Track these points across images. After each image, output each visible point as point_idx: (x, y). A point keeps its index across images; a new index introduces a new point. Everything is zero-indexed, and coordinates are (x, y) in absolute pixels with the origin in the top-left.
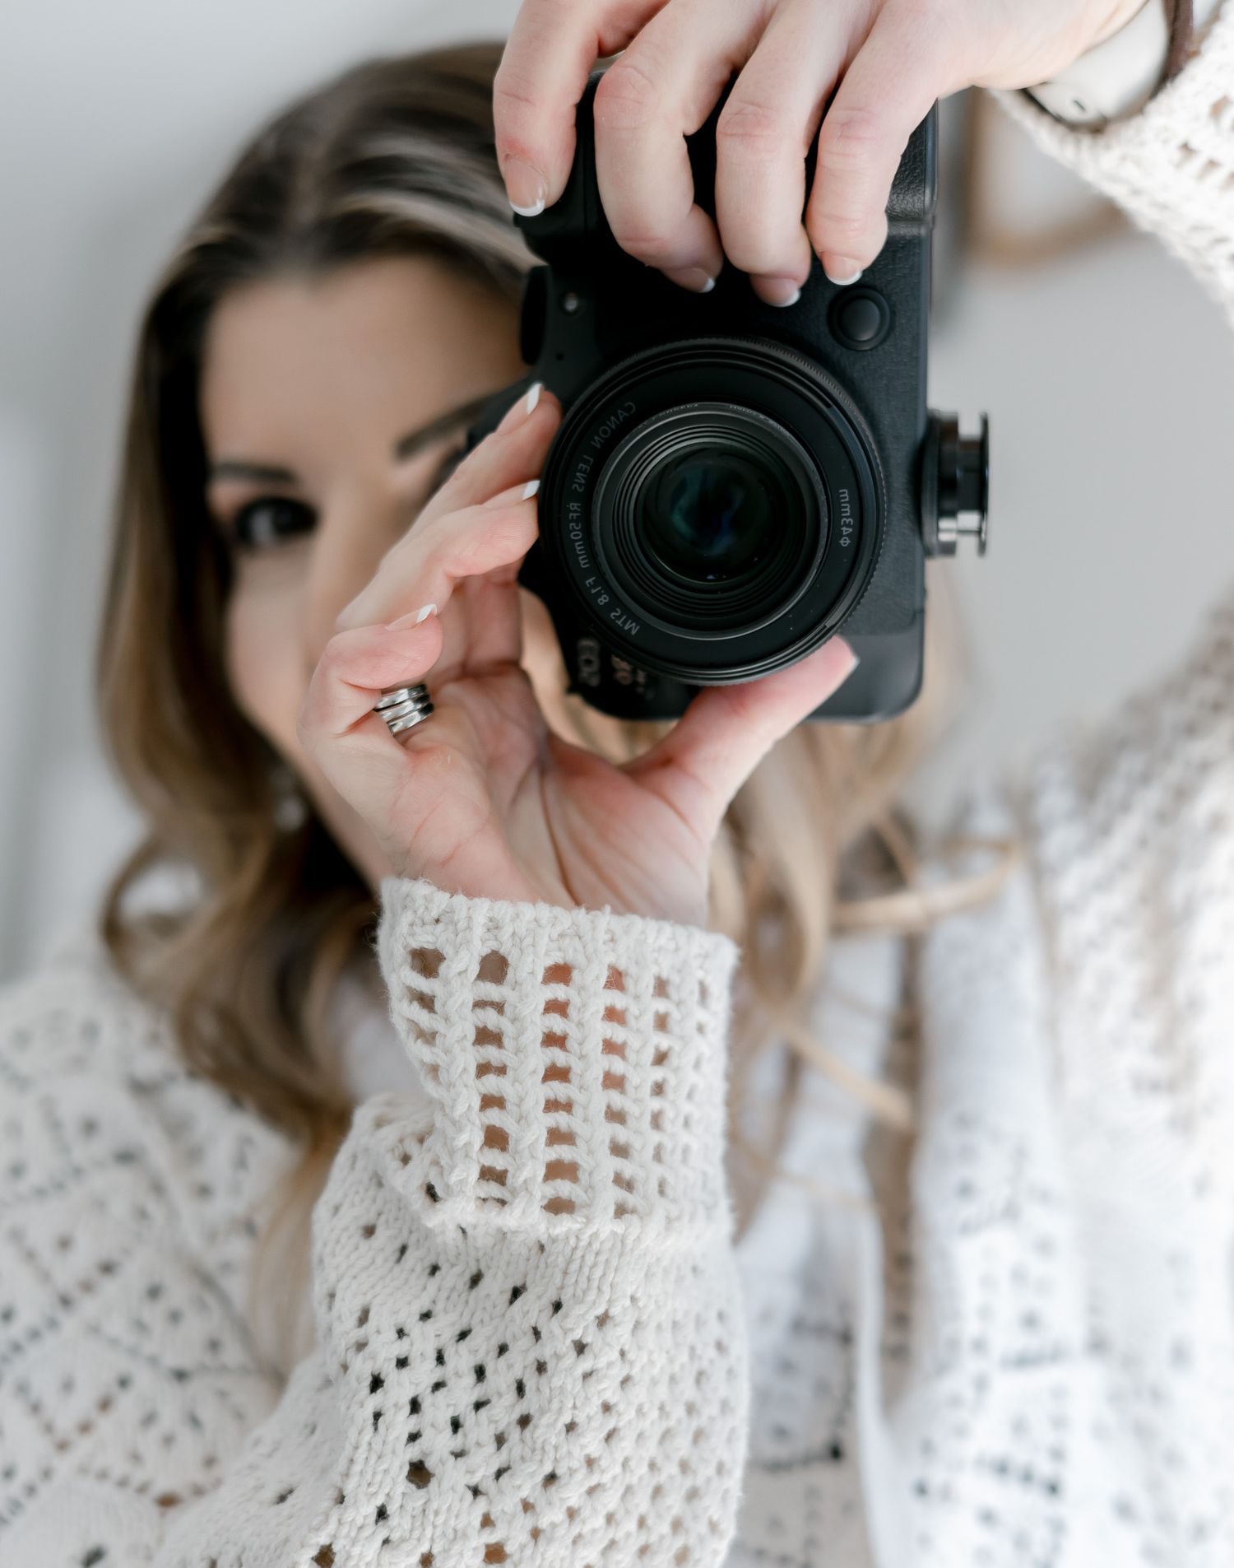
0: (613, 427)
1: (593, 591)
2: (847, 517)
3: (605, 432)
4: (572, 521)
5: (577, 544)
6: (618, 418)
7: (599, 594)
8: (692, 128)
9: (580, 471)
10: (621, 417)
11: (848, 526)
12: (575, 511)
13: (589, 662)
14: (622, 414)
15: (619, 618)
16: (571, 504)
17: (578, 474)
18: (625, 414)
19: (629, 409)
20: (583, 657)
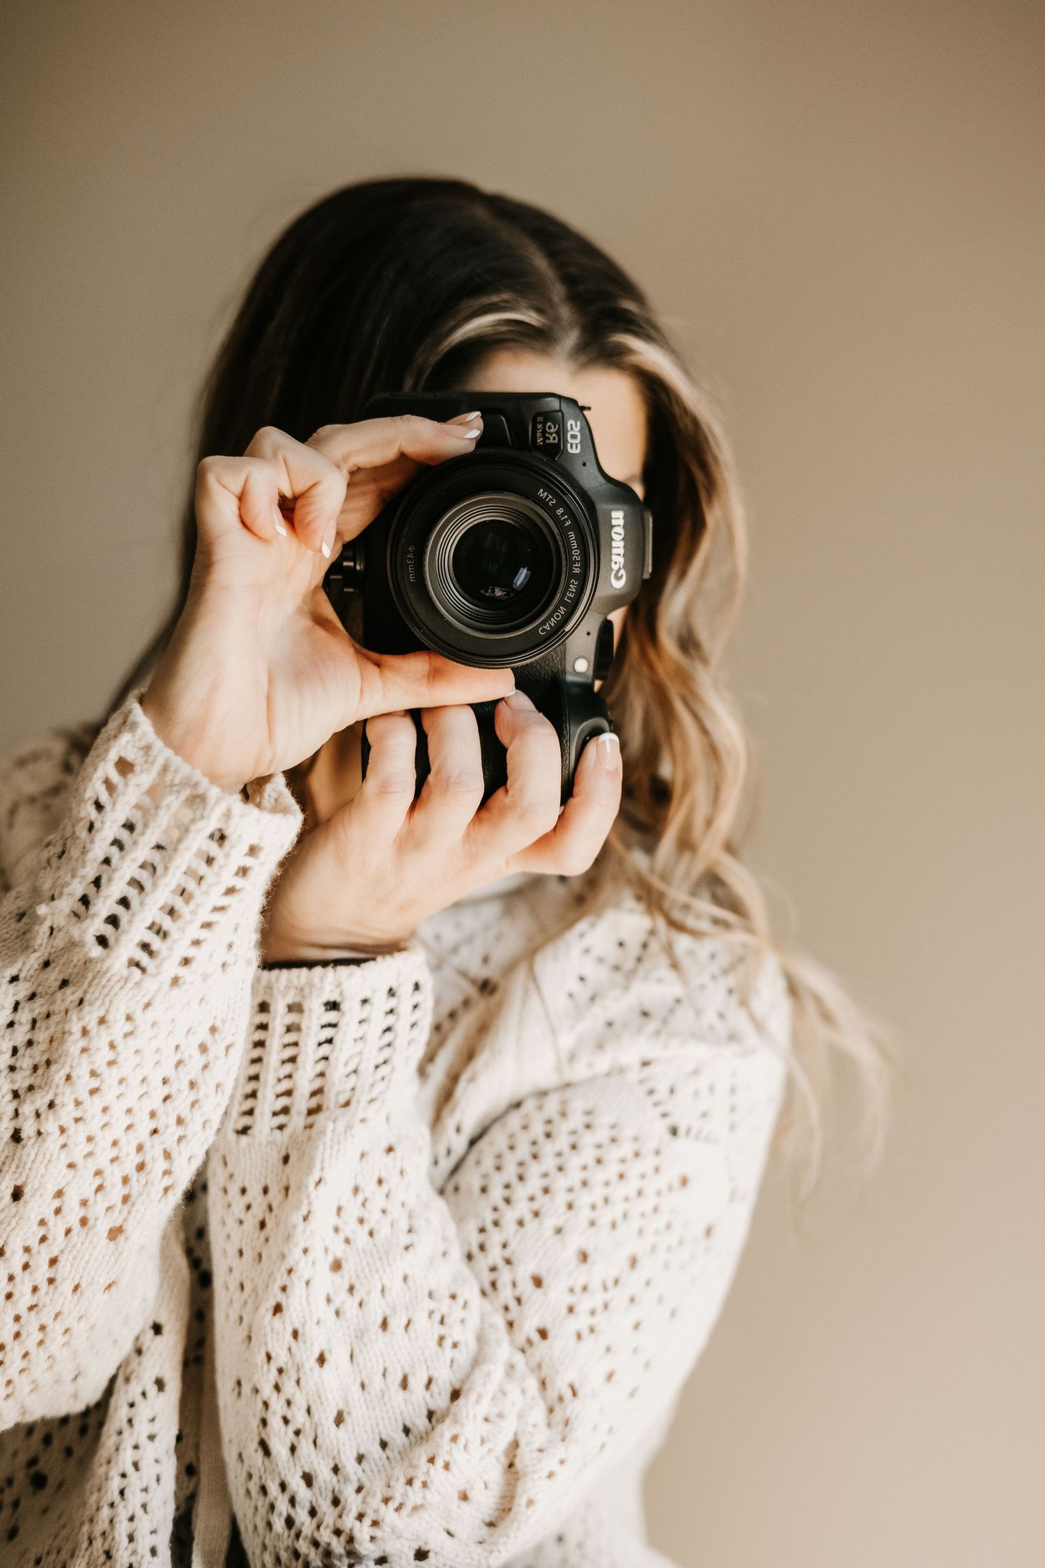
0: (552, 619)
1: (566, 517)
2: (411, 564)
3: (558, 616)
4: (578, 561)
5: (576, 547)
6: (549, 624)
7: (563, 515)
8: (500, 792)
9: (573, 592)
10: (548, 625)
11: (410, 559)
12: (576, 567)
13: (574, 437)
14: (547, 627)
15: (551, 500)
16: (578, 572)
17: (574, 590)
18: (545, 627)
19: (542, 631)
20: (578, 441)
